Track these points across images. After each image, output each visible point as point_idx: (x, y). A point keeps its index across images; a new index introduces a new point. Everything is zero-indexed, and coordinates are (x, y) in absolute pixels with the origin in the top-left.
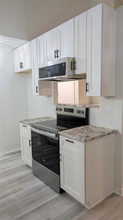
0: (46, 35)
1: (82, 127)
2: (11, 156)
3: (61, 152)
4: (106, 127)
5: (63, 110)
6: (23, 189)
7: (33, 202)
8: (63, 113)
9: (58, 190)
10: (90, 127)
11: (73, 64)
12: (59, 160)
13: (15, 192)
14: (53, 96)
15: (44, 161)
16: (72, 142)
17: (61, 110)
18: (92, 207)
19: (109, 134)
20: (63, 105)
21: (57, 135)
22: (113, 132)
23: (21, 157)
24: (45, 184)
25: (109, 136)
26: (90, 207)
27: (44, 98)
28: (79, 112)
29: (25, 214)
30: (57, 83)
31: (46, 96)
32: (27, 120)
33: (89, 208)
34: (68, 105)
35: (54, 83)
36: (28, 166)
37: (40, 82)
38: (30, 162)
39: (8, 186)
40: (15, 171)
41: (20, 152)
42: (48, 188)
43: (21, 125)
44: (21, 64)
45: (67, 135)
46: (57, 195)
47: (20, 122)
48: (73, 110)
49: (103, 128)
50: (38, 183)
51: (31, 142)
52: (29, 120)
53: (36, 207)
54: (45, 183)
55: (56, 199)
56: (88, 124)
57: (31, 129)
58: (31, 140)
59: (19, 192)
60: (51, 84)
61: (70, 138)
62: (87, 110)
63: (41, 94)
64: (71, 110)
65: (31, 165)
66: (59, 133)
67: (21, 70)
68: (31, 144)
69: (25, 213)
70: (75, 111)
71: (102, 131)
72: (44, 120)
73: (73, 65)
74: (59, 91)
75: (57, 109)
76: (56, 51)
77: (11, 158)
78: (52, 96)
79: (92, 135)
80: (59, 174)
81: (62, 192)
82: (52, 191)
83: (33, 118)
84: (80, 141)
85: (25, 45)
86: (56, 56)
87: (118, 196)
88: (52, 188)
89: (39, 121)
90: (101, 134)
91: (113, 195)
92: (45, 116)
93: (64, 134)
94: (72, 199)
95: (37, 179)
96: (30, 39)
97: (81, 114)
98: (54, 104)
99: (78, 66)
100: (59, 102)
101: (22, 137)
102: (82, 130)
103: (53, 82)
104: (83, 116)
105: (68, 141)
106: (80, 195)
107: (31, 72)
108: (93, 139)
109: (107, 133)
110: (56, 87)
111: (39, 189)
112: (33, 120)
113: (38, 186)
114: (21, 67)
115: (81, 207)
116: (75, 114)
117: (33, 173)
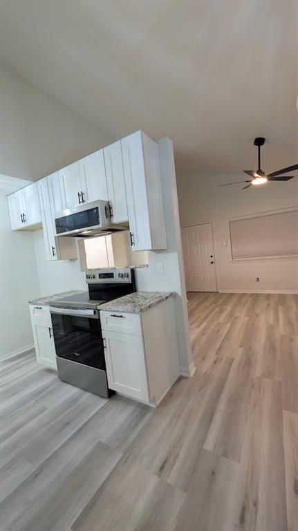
0: (62, 171)
1: (129, 295)
2: (17, 361)
3: (105, 334)
4: (160, 291)
5: (97, 276)
6: (46, 409)
7: (68, 424)
8: (98, 281)
9: (106, 394)
10: (140, 294)
11: (109, 209)
12: (103, 348)
13: (31, 418)
14: (79, 259)
15: (77, 354)
16: (121, 317)
17: (94, 277)
18: (158, 404)
19: (167, 298)
20: (96, 270)
21: (97, 311)
22: (172, 294)
23: (36, 359)
24: (81, 391)
25: (168, 300)
26: (155, 404)
27: (65, 264)
28: (122, 276)
29: (57, 450)
30: (83, 240)
31: (67, 260)
32: (41, 299)
33: (155, 407)
34: (102, 269)
35: (78, 241)
36: (50, 371)
37: (57, 239)
38: (53, 362)
39: (18, 410)
40: (25, 384)
41: (33, 350)
42: (88, 394)
43: (32, 307)
44: (23, 215)
45: (113, 308)
46: (104, 402)
47: (30, 302)
48: (113, 274)
49: (157, 292)
50: (71, 391)
51: (52, 331)
52: (45, 298)
53: (74, 431)
54: (82, 389)
55: (104, 408)
56: (136, 291)
57: (50, 311)
58: (51, 327)
59: (41, 415)
60: (74, 243)
61: (118, 311)
62: (133, 271)
63: (60, 258)
64: (110, 275)
65: (55, 367)
66: (99, 307)
67: (23, 225)
68: (52, 334)
69: (57, 448)
70: (116, 276)
71: (158, 295)
72: (69, 295)
73: (108, 211)
74: (86, 251)
75: (88, 277)
76: (80, 194)
77: (17, 364)
78: (76, 259)
79: (148, 303)
80: (105, 369)
81: (112, 394)
82: (96, 398)
83: (51, 294)
84: (134, 312)
85: (28, 189)
86: (81, 201)
87: (186, 378)
88: (95, 394)
89: (63, 297)
90: (159, 299)
91: (180, 379)
92: (69, 290)
93: (108, 308)
94: (128, 401)
95: (68, 386)
96: (35, 179)
97: (125, 278)
98: (82, 270)
99: (115, 211)
100: (88, 268)
101: (36, 326)
102: (131, 299)
103: (77, 239)
104: (128, 280)
105: (115, 316)
106: (140, 391)
107: (42, 228)
108: (149, 307)
109: (164, 297)
110: (82, 247)
111: (74, 401)
112: (51, 297)
113: (72, 396)
114: (24, 221)
115: (144, 408)
116: (116, 279)
117: (60, 378)
